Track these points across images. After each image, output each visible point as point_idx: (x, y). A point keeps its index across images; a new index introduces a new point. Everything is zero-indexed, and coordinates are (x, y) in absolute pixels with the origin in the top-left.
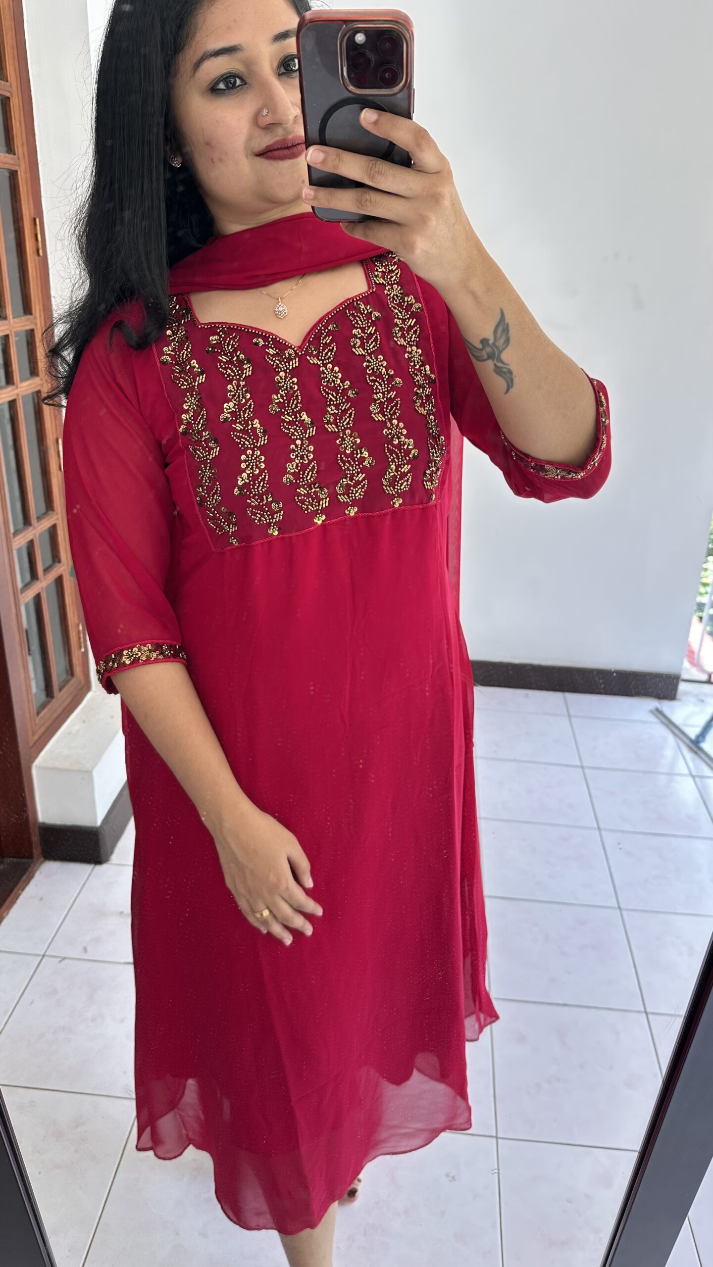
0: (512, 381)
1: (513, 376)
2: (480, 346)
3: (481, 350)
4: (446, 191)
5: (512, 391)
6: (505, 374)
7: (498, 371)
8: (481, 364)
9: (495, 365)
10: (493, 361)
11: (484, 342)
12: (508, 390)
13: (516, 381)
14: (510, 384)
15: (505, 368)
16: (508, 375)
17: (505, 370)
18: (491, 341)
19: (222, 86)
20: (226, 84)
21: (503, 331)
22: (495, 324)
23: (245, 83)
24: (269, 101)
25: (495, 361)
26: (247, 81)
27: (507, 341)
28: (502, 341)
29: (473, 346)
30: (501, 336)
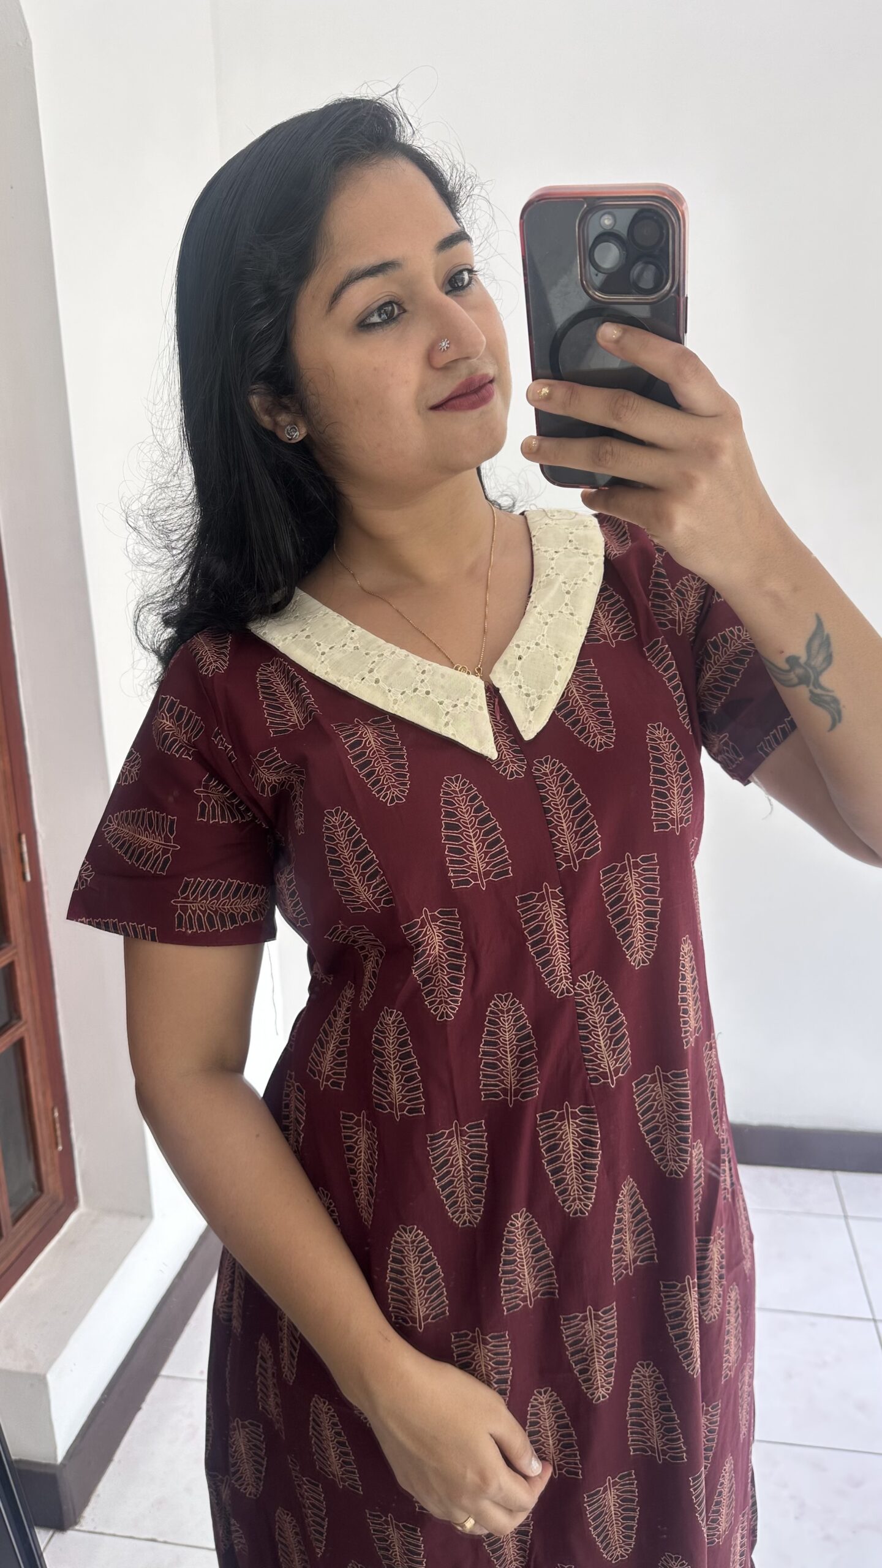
0: (840, 712)
1: (841, 706)
2: (785, 667)
3: (788, 671)
4: (728, 441)
5: (841, 728)
6: (828, 704)
7: (817, 700)
8: (790, 691)
9: (811, 692)
10: (808, 686)
11: (794, 660)
12: (834, 725)
13: (845, 713)
14: (837, 717)
15: (833, 697)
16: (832, 705)
17: (827, 698)
18: (803, 659)
19: (376, 319)
20: (380, 316)
21: (821, 645)
22: (807, 636)
23: (405, 311)
24: (448, 330)
25: (811, 687)
26: (407, 308)
27: (829, 659)
28: (820, 658)
29: (776, 667)
30: (818, 653)
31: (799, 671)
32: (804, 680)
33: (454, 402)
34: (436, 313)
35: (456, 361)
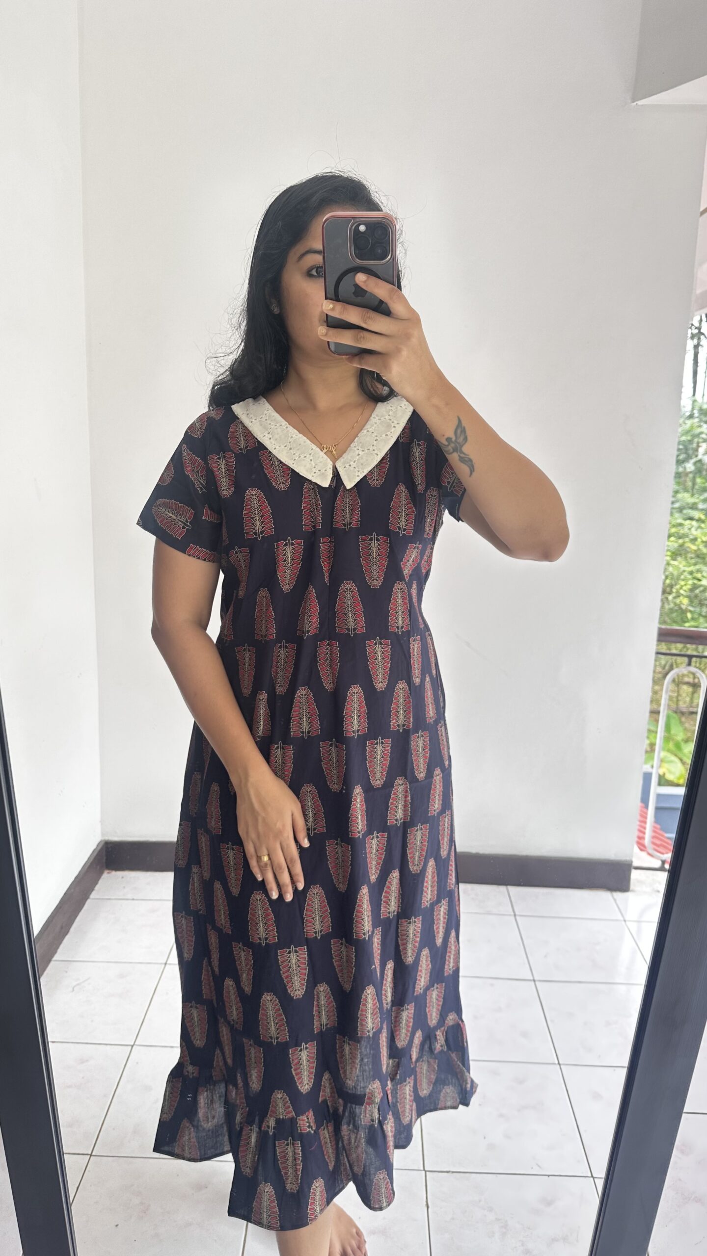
0: (473, 467)
1: (473, 463)
2: (446, 443)
3: (448, 446)
5: (474, 474)
6: (466, 461)
7: (462, 460)
8: (450, 455)
9: (459, 456)
10: (457, 452)
11: (449, 440)
12: (471, 474)
13: (476, 466)
14: (472, 470)
15: (466, 457)
16: (470, 463)
17: (466, 459)
21: (461, 432)
22: (454, 429)
25: (459, 453)
27: (466, 439)
29: (442, 444)
30: (460, 435)
31: (452, 445)
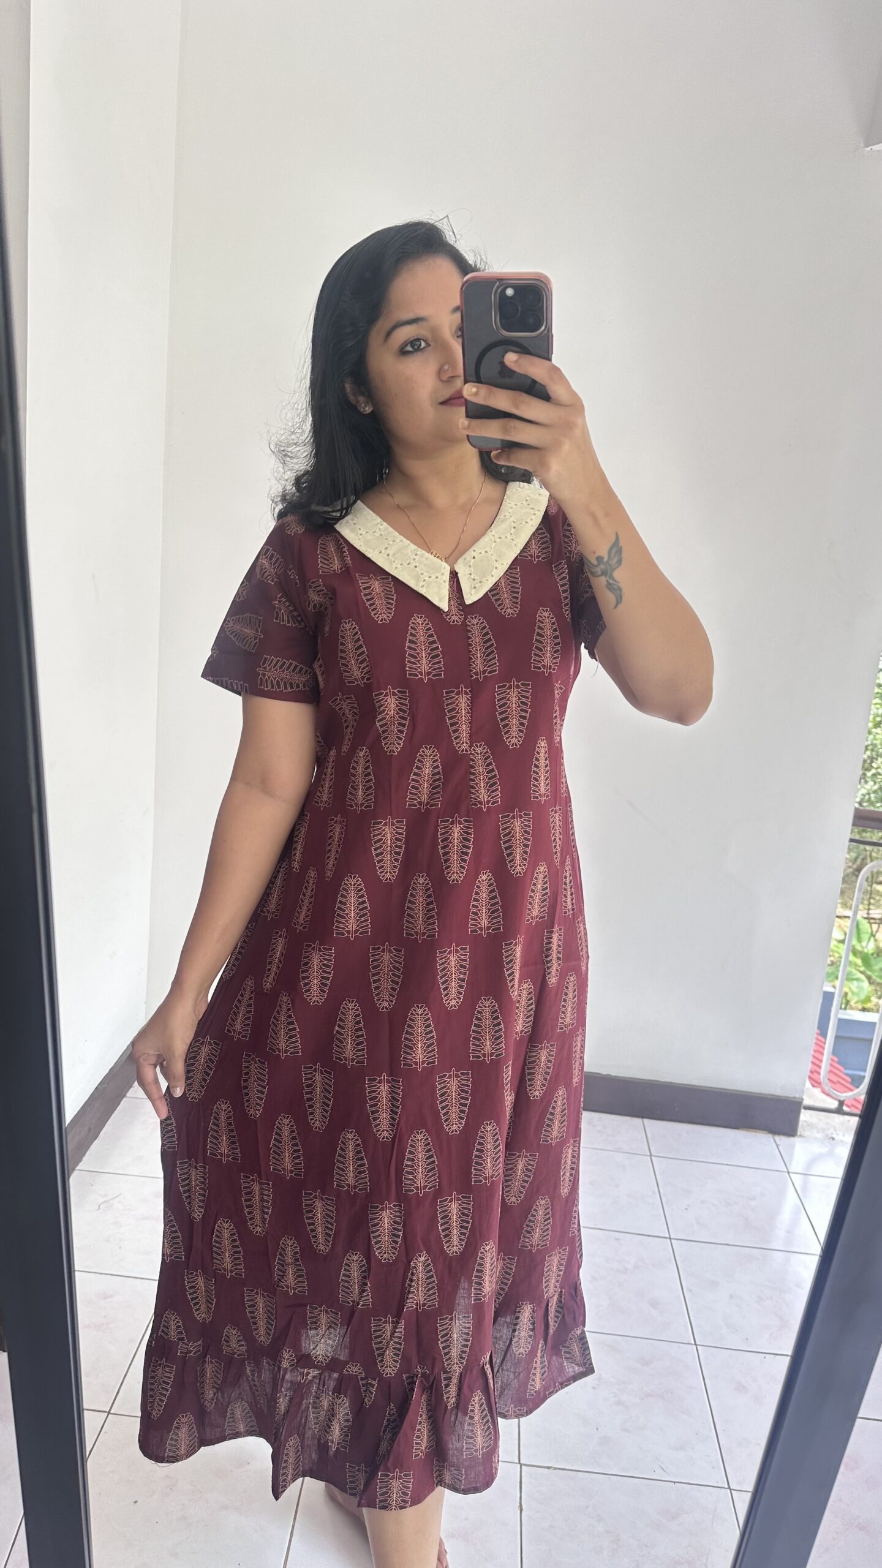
0: (622, 596)
1: (623, 592)
2: (595, 563)
3: (597, 566)
5: (620, 605)
6: (616, 589)
7: (610, 586)
8: (596, 579)
10: (606, 576)
11: (600, 559)
12: (617, 604)
13: (625, 596)
14: (620, 599)
15: (616, 584)
16: (618, 591)
17: (614, 586)
18: (606, 559)
19: (409, 348)
20: (412, 347)
21: (616, 553)
22: (609, 547)
23: (429, 345)
24: (449, 359)
25: (608, 578)
26: (430, 344)
27: (620, 562)
28: (615, 561)
29: (591, 563)
30: (614, 557)
31: (602, 566)
32: (604, 573)
33: (449, 402)
34: (444, 348)
35: (453, 377)
